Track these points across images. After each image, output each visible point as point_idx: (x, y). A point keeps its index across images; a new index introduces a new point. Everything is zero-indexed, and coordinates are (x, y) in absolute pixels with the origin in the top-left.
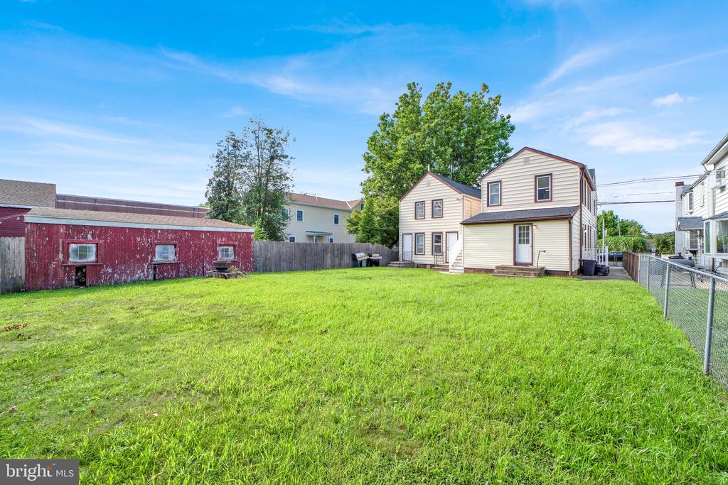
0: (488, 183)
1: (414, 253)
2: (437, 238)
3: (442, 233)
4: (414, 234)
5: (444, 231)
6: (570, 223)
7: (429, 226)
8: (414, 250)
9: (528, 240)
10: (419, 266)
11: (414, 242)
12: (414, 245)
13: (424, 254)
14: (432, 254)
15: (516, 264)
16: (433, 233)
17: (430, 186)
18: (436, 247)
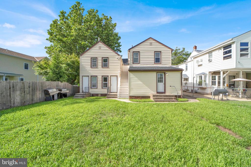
0: (133, 52)
1: (90, 88)
2: (105, 79)
3: (108, 76)
4: (90, 76)
5: (109, 75)
6: (181, 73)
7: (100, 72)
8: (90, 86)
9: (162, 80)
10: (93, 95)
11: (90, 81)
12: (90, 83)
13: (97, 88)
14: (102, 88)
15: (158, 93)
16: (102, 76)
17: (101, 49)
18: (104, 84)
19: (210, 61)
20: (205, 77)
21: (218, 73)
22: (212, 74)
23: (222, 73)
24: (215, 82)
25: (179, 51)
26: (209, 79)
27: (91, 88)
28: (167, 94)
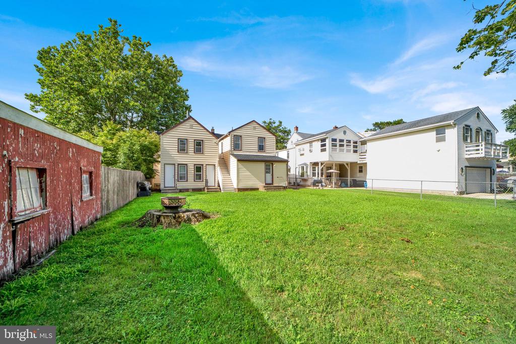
0: (234, 136)
1: (176, 180)
2: (198, 169)
3: (202, 165)
4: (176, 165)
5: (205, 164)
6: (287, 164)
7: (191, 159)
8: (176, 178)
9: (270, 171)
11: (176, 171)
12: (176, 173)
13: (187, 181)
14: (194, 181)
15: (266, 184)
16: (195, 165)
17: (192, 128)
18: (197, 175)
19: (311, 151)
20: (307, 168)
21: (316, 164)
22: (313, 165)
23: (320, 164)
24: (315, 173)
25: (274, 125)
26: (310, 171)
27: (178, 181)
28: (275, 184)
